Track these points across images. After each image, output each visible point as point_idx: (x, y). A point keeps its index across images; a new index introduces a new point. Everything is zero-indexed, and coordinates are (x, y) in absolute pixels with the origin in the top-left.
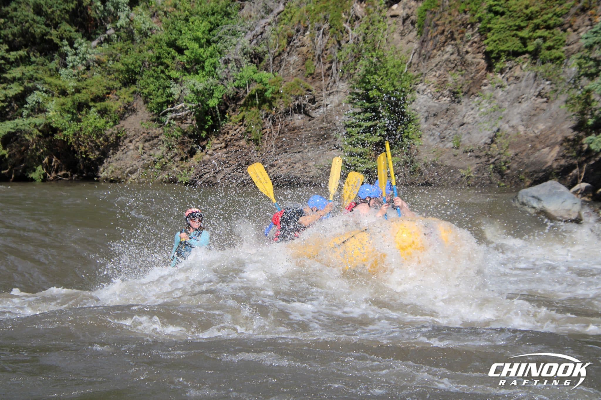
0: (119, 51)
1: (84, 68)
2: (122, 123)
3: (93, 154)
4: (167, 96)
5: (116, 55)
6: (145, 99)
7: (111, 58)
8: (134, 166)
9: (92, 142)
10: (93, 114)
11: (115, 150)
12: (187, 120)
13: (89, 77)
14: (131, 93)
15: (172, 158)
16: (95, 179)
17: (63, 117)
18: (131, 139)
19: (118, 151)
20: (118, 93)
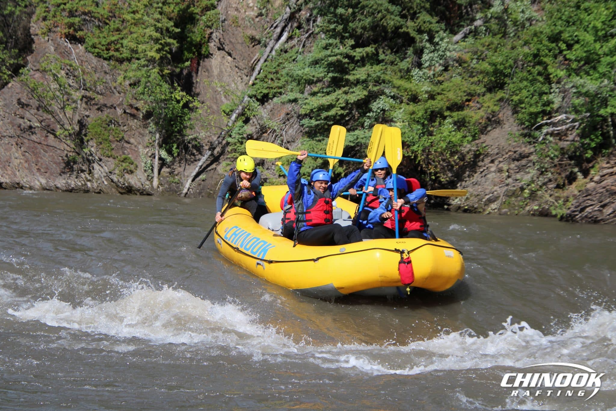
0: (486, 47)
1: (441, 68)
2: (483, 137)
3: (445, 176)
4: (544, 105)
5: (482, 52)
6: (515, 108)
7: (476, 57)
8: (495, 193)
9: (444, 160)
10: (448, 126)
11: (473, 171)
12: (567, 137)
13: (447, 80)
14: (498, 101)
15: (545, 184)
16: (446, 207)
17: (412, 128)
18: (493, 158)
19: (476, 173)
20: (480, 100)
